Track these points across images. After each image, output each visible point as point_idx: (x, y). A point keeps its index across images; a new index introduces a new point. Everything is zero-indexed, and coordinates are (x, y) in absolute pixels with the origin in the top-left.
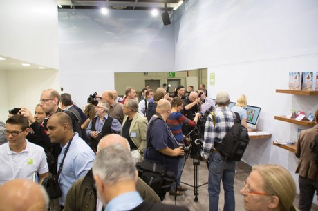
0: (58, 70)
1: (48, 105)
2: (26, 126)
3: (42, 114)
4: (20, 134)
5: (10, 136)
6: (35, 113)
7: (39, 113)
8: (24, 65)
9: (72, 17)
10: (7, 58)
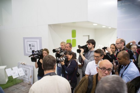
0: (116, 29)
1: (119, 46)
2: (102, 54)
3: (114, 48)
4: (99, 58)
5: (95, 58)
6: (111, 48)
7: (113, 48)
8: (103, 27)
9: (123, 4)
10: (98, 24)
